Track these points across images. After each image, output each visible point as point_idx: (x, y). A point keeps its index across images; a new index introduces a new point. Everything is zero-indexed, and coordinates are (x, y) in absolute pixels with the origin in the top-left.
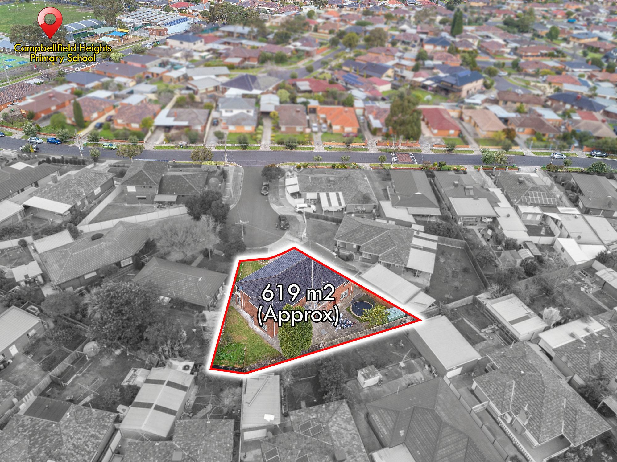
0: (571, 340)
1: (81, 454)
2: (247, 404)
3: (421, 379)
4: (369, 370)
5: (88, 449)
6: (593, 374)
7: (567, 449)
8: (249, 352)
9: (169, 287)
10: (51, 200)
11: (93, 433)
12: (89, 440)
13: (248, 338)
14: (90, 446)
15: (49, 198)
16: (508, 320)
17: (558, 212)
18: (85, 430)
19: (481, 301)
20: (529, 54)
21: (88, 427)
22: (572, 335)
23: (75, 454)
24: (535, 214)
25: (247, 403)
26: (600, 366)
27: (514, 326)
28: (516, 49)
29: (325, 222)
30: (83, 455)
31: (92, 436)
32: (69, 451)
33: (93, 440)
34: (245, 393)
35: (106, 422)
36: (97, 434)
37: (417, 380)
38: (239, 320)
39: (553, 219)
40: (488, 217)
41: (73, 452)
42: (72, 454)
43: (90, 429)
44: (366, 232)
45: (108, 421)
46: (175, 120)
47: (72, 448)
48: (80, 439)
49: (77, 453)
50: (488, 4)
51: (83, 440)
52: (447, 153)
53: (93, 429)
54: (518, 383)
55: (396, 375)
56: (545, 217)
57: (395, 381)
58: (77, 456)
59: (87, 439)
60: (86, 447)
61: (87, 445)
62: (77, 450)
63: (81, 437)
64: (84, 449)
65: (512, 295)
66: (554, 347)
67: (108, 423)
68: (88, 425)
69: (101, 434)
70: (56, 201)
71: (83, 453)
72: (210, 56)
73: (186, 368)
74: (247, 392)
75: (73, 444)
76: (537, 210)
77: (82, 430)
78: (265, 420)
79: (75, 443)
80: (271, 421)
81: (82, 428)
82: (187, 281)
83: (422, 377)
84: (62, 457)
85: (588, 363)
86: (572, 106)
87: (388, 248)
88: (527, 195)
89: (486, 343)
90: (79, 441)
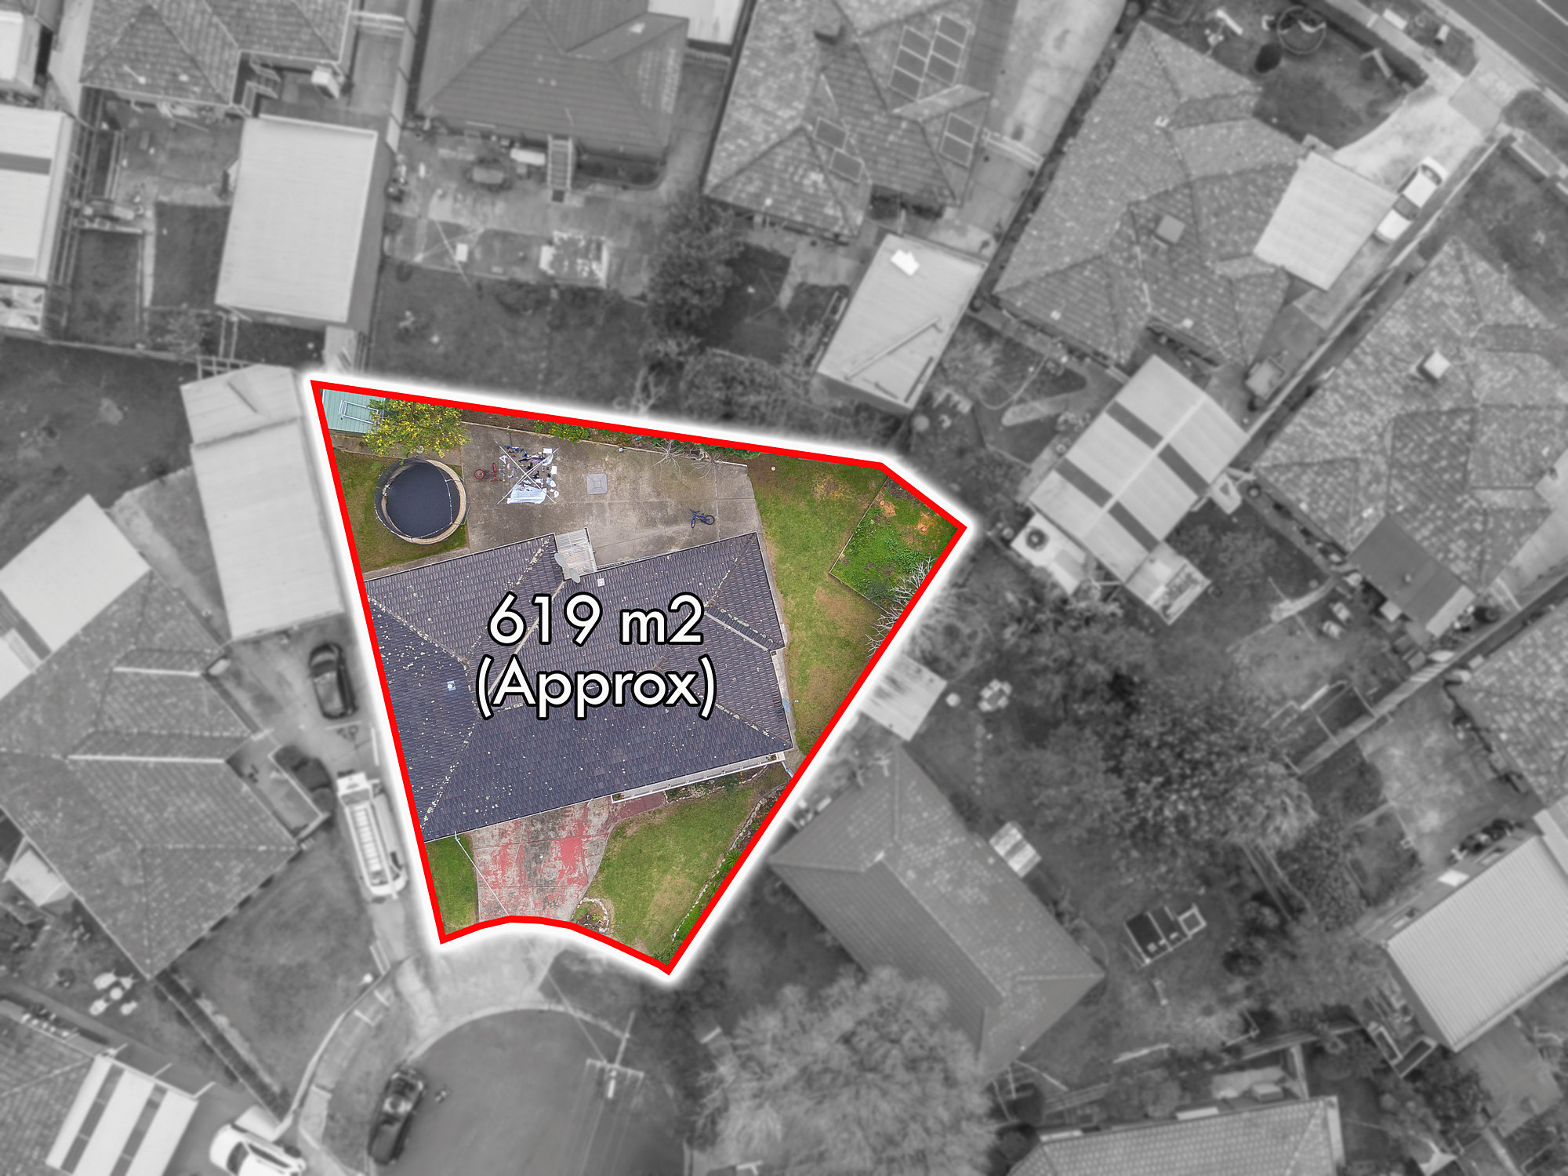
1: (1356, 390)
2: (940, 326)
3: (443, 197)
4: (573, 264)
5: (1337, 396)
8: (834, 542)
9: (982, 887)
11: (1319, 431)
12: (1332, 417)
13: (813, 591)
14: (1331, 403)
16: (43, 178)
18: (1339, 441)
19: (41, 305)
21: (1332, 447)
23: (1370, 393)
25: (939, 331)
27: (47, 155)
30: (1350, 386)
31: (1322, 424)
32: (1383, 400)
33: (1322, 414)
34: (931, 360)
35: (1284, 453)
36: (1310, 428)
37: (456, 200)
38: (805, 679)
41: (1374, 398)
42: (1377, 393)
43: (1328, 441)
45: (1279, 454)
47: (1376, 407)
48: (1354, 423)
49: (1363, 393)
51: (1347, 419)
53: (1319, 439)
55: (497, 245)
57: (514, 230)
58: (1363, 387)
59: (1337, 419)
60: (1342, 402)
61: (1340, 407)
62: (1364, 399)
63: (1350, 426)
64: (1348, 399)
67: (1277, 449)
68: (1332, 452)
69: (1301, 425)
71: (1350, 392)
73: (1038, 540)
74: (924, 361)
75: (1372, 414)
77: (1347, 442)
78: (917, 259)
79: (1367, 417)
80: (906, 251)
81: (1346, 448)
82: (924, 873)
83: (435, 200)
84: (1400, 391)
89: (168, 192)
90: (1356, 419)
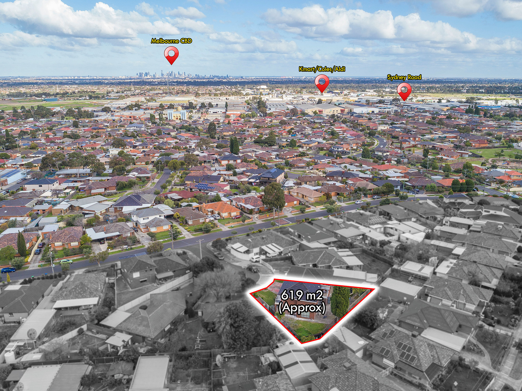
0: (449, 269)
4: (381, 310)
6: (470, 276)
7: (484, 307)
10: (76, 298)
15: (72, 298)
16: (417, 270)
17: (389, 224)
19: (397, 269)
20: (288, 157)
22: (448, 267)
24: (380, 228)
26: (470, 272)
27: (422, 271)
28: (277, 155)
29: (276, 262)
39: (390, 228)
40: (360, 235)
44: (313, 255)
46: (106, 233)
50: (235, 132)
52: (302, 214)
54: (448, 287)
56: (385, 228)
57: (393, 313)
65: (408, 261)
66: (446, 273)
70: (81, 298)
72: (73, 192)
73: (291, 343)
76: (379, 226)
80: (363, 343)
85: (465, 272)
86: (342, 177)
87: (332, 259)
88: (370, 219)
